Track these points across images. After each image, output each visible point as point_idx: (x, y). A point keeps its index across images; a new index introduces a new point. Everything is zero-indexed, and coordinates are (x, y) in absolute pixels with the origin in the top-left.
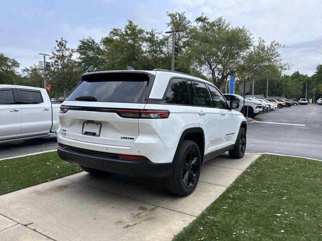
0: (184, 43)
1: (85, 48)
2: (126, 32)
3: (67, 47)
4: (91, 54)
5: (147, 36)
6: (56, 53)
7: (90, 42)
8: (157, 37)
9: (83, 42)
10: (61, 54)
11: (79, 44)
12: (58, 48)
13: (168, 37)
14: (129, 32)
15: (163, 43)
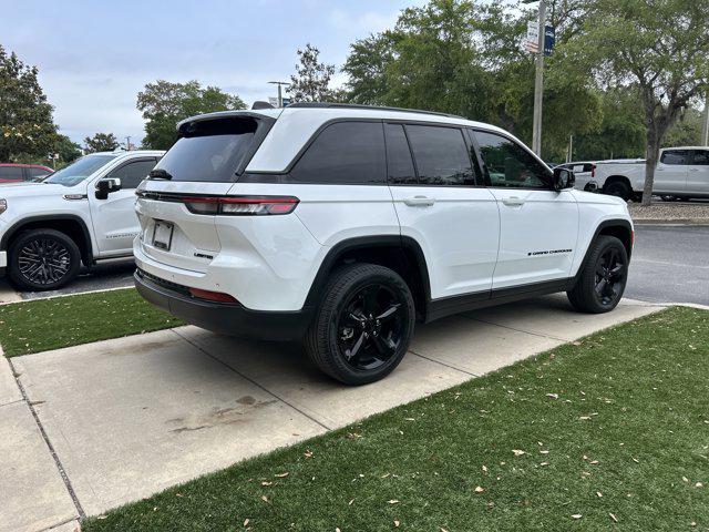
0: (577, 21)
1: (362, 61)
2: (430, 12)
3: (319, 63)
4: (374, 72)
5: (483, 16)
6: (298, 77)
7: (371, 46)
8: (508, 16)
9: (358, 48)
10: (308, 78)
11: (350, 52)
12: (302, 67)
13: (535, 11)
14: (438, 13)
15: (521, 28)
